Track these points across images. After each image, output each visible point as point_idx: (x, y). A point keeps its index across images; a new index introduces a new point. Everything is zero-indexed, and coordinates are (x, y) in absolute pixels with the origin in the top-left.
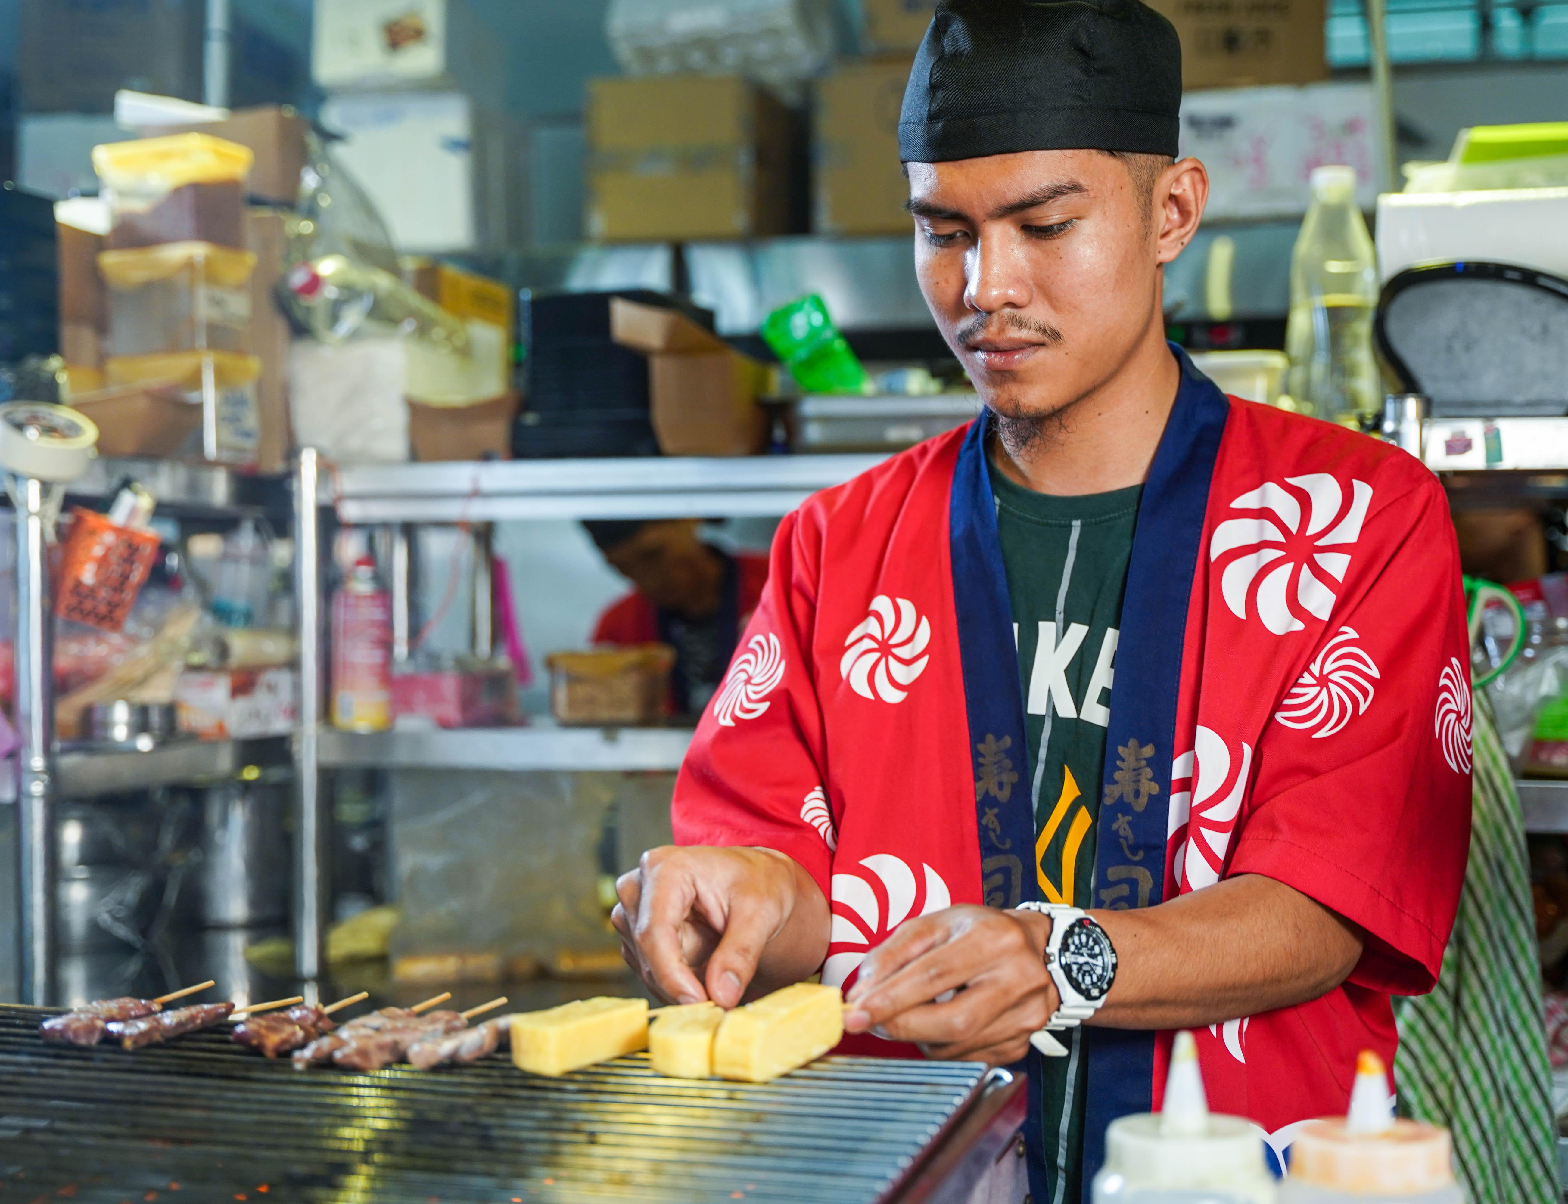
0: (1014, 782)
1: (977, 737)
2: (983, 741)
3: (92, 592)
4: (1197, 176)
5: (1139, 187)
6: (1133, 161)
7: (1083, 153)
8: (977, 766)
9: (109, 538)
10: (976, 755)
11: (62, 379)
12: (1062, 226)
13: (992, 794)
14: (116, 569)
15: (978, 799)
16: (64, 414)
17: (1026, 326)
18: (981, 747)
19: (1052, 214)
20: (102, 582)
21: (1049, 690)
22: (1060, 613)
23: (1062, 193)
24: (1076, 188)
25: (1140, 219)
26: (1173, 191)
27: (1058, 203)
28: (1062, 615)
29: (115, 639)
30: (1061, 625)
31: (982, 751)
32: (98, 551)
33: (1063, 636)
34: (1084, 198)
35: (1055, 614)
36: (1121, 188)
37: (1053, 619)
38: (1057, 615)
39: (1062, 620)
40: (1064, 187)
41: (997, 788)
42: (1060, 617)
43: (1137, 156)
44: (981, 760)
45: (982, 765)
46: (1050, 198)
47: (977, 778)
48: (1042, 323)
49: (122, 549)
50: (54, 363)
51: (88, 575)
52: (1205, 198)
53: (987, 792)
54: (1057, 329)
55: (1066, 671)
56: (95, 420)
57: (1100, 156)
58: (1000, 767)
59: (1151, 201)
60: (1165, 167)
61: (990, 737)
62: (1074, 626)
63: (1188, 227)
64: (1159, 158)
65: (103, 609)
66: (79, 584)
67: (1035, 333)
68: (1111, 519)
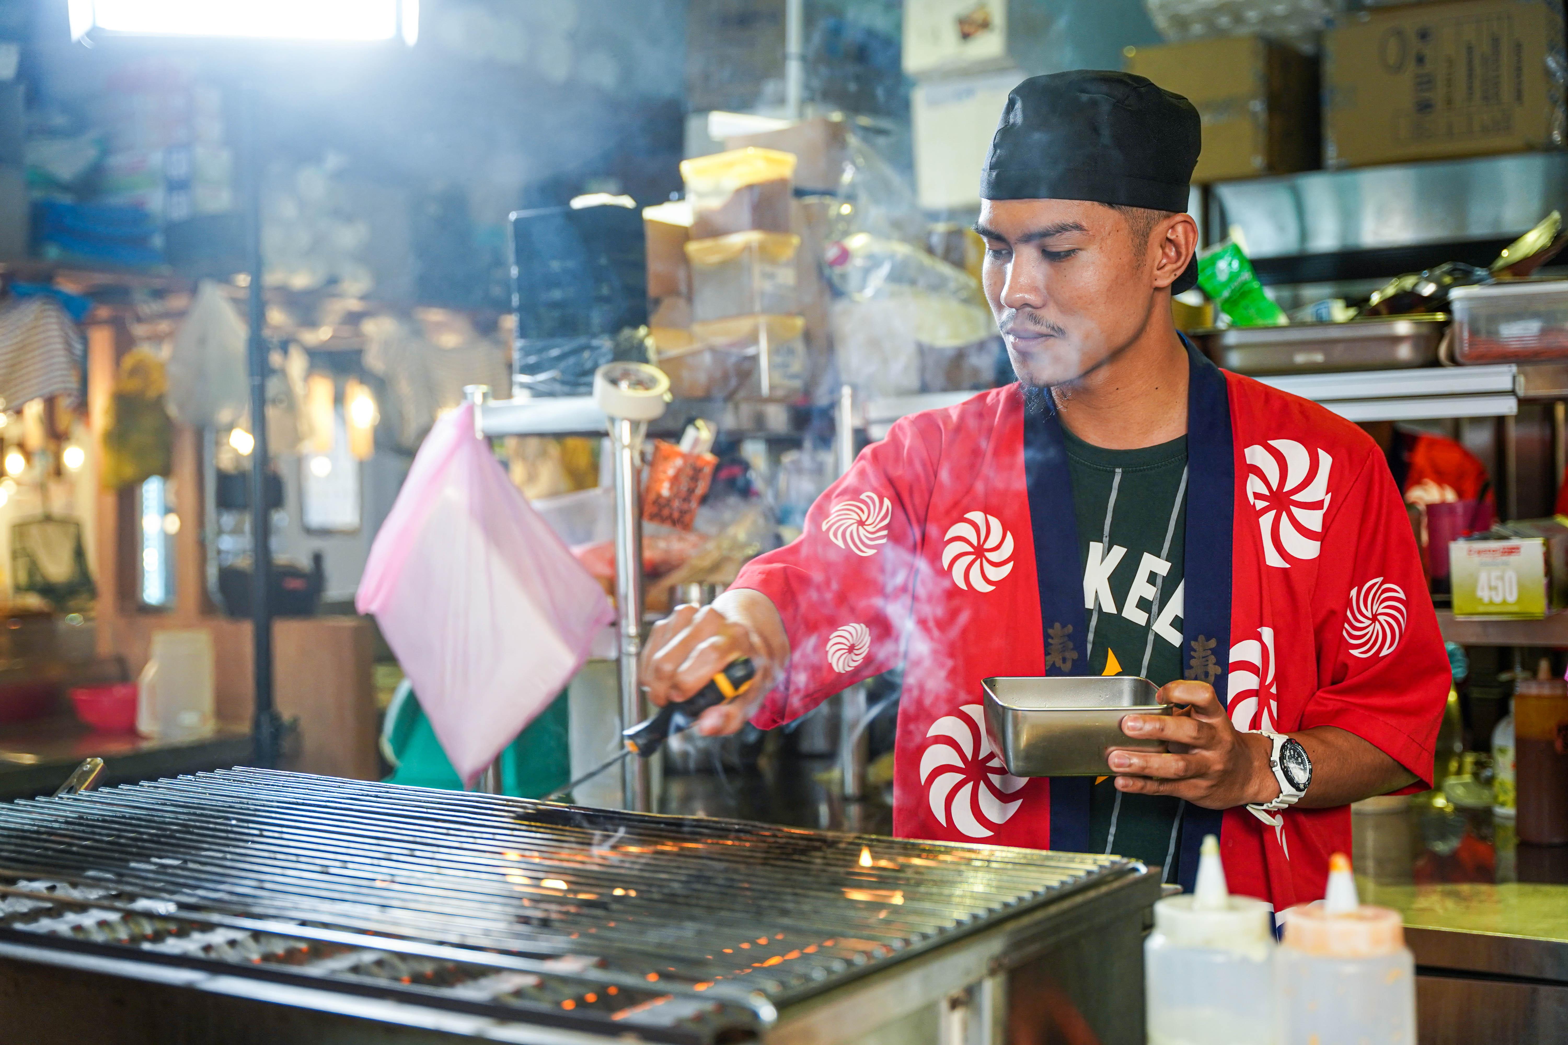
0: (1074, 659)
1: (1048, 622)
2: (1052, 627)
3: (669, 501)
4: (1189, 227)
5: (1134, 232)
6: (1130, 212)
7: (1088, 203)
8: (1047, 645)
9: (679, 462)
10: (1046, 636)
11: (650, 342)
12: (1070, 253)
13: (1057, 666)
14: (684, 487)
15: (1047, 668)
16: (649, 370)
17: (1039, 323)
18: (1050, 631)
19: (1060, 244)
20: (675, 495)
21: (1096, 592)
22: (1106, 537)
23: (1067, 230)
24: (1078, 227)
25: (1133, 254)
26: (1169, 235)
27: (1064, 236)
28: (1108, 539)
29: (692, 538)
30: (1107, 545)
31: (1052, 635)
32: (671, 472)
33: (1108, 554)
34: (1084, 235)
35: (1103, 537)
36: (1118, 231)
37: (1101, 541)
38: (1104, 538)
39: (1108, 542)
40: (1069, 225)
41: (1061, 661)
42: (1106, 540)
43: (1135, 209)
44: (1050, 640)
45: (1051, 644)
46: (1058, 232)
47: (1047, 653)
48: (1052, 322)
49: (689, 471)
50: (642, 331)
51: (665, 490)
52: (1195, 243)
53: (1054, 664)
54: (1062, 328)
55: (1109, 579)
56: (667, 373)
57: (1101, 207)
58: (1064, 647)
59: (1146, 243)
60: (1161, 219)
61: (1057, 625)
62: (1116, 548)
63: (1179, 264)
64: (1156, 212)
65: (676, 515)
66: (659, 496)
67: (1045, 328)
68: (1144, 470)
